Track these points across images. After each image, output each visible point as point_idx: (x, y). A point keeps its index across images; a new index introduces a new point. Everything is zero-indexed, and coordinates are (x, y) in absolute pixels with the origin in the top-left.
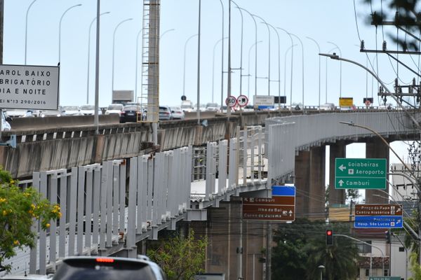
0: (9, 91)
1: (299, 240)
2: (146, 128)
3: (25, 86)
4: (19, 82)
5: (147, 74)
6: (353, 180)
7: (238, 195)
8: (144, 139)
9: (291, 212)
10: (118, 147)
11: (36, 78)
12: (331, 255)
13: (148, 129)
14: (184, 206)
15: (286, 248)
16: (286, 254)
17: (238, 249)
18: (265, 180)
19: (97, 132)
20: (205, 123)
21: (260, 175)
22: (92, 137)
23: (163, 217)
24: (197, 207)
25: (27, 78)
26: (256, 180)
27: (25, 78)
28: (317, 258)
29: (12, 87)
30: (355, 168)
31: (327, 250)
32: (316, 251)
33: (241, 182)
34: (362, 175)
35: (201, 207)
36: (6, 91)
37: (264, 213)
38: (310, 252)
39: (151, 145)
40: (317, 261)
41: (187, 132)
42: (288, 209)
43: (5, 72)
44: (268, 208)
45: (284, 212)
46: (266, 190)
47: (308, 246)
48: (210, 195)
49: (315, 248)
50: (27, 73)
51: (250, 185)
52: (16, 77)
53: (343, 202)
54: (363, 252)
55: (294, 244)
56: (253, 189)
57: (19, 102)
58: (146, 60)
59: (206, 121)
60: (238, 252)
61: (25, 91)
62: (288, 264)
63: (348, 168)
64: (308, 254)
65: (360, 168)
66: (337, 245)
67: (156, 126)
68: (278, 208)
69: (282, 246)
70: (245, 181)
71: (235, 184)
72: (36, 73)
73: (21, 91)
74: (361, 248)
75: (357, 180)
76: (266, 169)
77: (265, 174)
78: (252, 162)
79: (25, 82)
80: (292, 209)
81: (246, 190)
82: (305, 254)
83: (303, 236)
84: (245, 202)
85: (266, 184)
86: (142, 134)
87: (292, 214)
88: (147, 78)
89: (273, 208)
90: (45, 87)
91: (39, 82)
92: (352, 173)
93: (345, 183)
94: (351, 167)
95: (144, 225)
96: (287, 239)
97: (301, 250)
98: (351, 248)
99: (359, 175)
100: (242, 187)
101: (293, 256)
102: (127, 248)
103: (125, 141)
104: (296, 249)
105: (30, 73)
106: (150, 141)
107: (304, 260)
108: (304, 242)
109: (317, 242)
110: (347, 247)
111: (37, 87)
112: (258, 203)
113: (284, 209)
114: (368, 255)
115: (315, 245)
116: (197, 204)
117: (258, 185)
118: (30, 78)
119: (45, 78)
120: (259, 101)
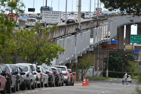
0: (48, 18)
1: (116, 56)
2: (77, 24)
3: (52, 16)
4: (51, 15)
5: (78, 9)
6: (135, 41)
7: (101, 43)
8: (76, 27)
9: (116, 48)
10: (70, 30)
11: (55, 14)
12: (126, 60)
13: (78, 25)
14: (88, 47)
15: (111, 58)
16: (112, 60)
17: (97, 58)
18: (109, 38)
19: (66, 26)
20: (92, 22)
21: (107, 37)
22: (65, 28)
23: (83, 50)
24: (91, 47)
25: (53, 14)
26: (106, 39)
27: (52, 14)
28: (122, 61)
29: (49, 17)
30: (136, 37)
31: (125, 59)
32: (121, 59)
33: (102, 39)
34: (138, 39)
35: (92, 47)
36: (47, 17)
37: (108, 48)
38: (119, 59)
39: (79, 29)
40: (122, 62)
41: (87, 24)
42: (115, 47)
43: (47, 13)
44: (109, 47)
45: (114, 48)
46: (109, 41)
47: (119, 57)
48: (94, 43)
49: (121, 58)
50: (53, 13)
51: (105, 40)
52: (50, 14)
53: (130, 44)
54: (136, 60)
55: (114, 57)
56: (106, 41)
57: (51, 20)
58: (78, 5)
59: (92, 21)
60: (97, 59)
61: (52, 18)
62: (112, 63)
63: (134, 37)
64: (119, 60)
65: (137, 37)
66: (128, 57)
67: (80, 24)
68: (112, 47)
69: (110, 57)
70: (103, 39)
71: (100, 40)
72: (55, 13)
73: (51, 18)
74: (135, 58)
75: (136, 41)
76: (109, 35)
77: (109, 37)
78: (105, 33)
79: (52, 15)
80: (116, 47)
81: (103, 42)
82: (118, 60)
83: (117, 54)
84: (102, 45)
85: (109, 40)
86: (76, 26)
87: (116, 49)
88: (78, 10)
89: (111, 47)
90: (57, 17)
91: (56, 15)
92: (135, 39)
93: (133, 41)
94: (135, 37)
95: (79, 52)
96: (112, 55)
97: (117, 59)
98: (132, 58)
99: (137, 39)
100: (102, 41)
101: (114, 60)
102: (75, 59)
103: (72, 28)
104: (115, 58)
105: (54, 13)
106: (78, 28)
107: (117, 62)
108: (117, 56)
109: (122, 56)
110: (131, 58)
111: (55, 17)
112: (106, 45)
113: (114, 47)
114: (137, 61)
115: (121, 57)
116: (91, 46)
117: (107, 40)
118: (54, 14)
119: (57, 14)
120: (105, 12)
